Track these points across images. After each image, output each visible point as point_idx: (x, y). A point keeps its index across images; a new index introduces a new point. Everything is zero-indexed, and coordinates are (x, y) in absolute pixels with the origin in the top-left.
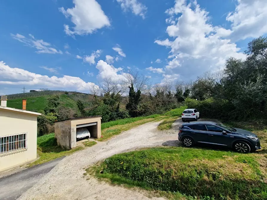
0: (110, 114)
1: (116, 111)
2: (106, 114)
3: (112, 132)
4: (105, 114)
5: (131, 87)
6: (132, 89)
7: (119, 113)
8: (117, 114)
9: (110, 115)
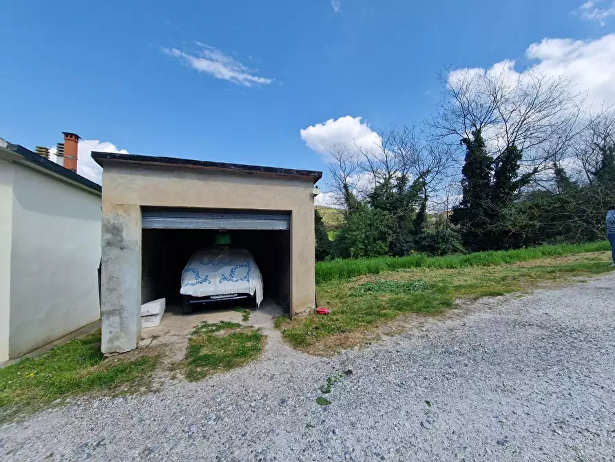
0: (390, 239)
1: (414, 233)
2: (379, 239)
3: (393, 296)
4: (375, 240)
5: (472, 138)
6: (475, 146)
7: (424, 239)
8: (416, 242)
9: (391, 243)
